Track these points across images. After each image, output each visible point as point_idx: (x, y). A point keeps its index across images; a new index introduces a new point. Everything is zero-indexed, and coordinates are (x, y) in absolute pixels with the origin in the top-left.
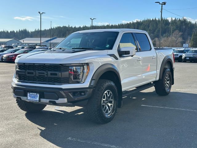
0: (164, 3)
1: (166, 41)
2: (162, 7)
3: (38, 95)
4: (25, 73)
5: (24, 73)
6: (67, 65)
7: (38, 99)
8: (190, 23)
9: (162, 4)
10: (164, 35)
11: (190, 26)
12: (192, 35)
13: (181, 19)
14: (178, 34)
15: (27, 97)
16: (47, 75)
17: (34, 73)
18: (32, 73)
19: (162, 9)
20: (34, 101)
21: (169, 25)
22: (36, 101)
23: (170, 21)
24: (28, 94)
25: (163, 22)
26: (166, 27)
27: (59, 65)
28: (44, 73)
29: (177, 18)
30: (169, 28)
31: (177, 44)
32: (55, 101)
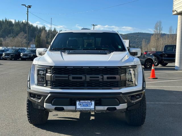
0: (30, 7)
1: (12, 41)
2: (28, 9)
3: (93, 103)
4: (69, 78)
5: (67, 79)
6: (123, 67)
7: (92, 107)
8: (32, 26)
9: (28, 7)
10: (9, 35)
11: (32, 28)
12: (35, 37)
13: (24, 22)
14: (23, 36)
15: (75, 107)
16: (103, 79)
17: (84, 78)
18: (81, 78)
19: (28, 12)
20: (86, 110)
21: (13, 27)
22: (90, 109)
23: (13, 22)
24: (78, 103)
25: (8, 23)
26: (10, 28)
27: (118, 67)
28: (98, 77)
29: (20, 21)
30: (13, 29)
31: (23, 44)
32: (115, 108)
